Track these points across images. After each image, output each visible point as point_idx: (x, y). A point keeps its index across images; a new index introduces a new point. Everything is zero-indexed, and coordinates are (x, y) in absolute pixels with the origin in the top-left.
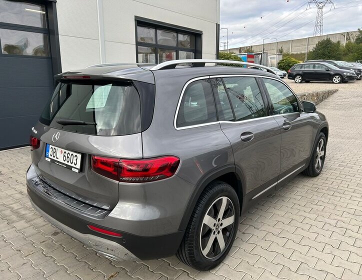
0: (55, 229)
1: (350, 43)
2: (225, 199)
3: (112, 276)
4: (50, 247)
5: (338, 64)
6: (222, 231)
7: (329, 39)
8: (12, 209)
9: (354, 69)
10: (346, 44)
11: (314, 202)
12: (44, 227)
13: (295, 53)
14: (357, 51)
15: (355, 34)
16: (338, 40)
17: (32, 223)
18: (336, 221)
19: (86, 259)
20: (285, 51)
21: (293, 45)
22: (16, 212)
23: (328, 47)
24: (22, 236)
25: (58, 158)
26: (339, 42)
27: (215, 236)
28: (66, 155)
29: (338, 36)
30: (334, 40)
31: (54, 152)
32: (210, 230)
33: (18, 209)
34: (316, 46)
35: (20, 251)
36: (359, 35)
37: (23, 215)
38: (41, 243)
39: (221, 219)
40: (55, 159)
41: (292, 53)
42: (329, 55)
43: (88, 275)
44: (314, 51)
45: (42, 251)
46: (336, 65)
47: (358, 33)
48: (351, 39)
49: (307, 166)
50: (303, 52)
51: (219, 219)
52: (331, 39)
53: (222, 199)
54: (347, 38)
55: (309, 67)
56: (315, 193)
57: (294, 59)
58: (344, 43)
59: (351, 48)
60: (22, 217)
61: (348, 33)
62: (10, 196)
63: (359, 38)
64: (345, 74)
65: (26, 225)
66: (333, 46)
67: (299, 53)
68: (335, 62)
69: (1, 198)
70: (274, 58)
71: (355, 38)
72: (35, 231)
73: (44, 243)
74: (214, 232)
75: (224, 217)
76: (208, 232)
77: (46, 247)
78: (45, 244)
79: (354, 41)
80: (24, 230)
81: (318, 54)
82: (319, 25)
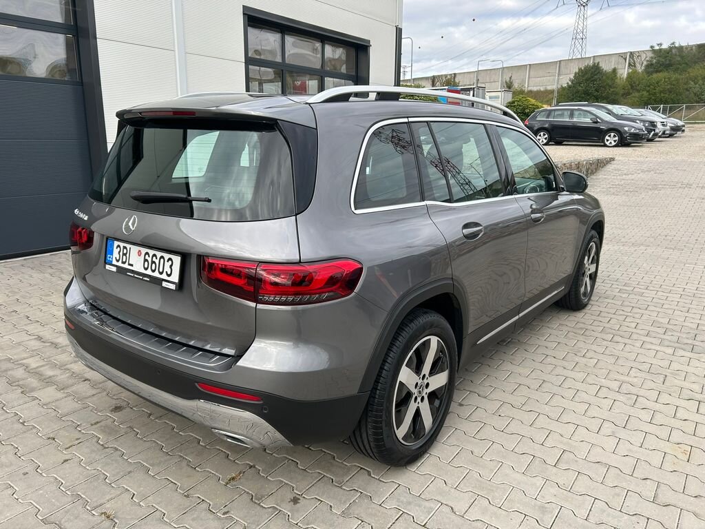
0: (114, 402)
1: (635, 72)
2: (434, 341)
3: (233, 479)
4: (110, 431)
5: (614, 111)
6: (428, 397)
7: (598, 63)
8: (26, 367)
9: (642, 121)
10: (628, 74)
11: (580, 351)
12: (95, 398)
13: (535, 89)
14: (648, 89)
15: (643, 56)
16: (613, 67)
17: (69, 390)
18: (618, 384)
19: (181, 451)
20: (516, 86)
21: (532, 73)
22: (36, 373)
23: (595, 80)
24: (54, 414)
25: (132, 265)
26: (614, 70)
27: (416, 405)
28: (150, 259)
29: (613, 59)
30: (606, 67)
31: (125, 254)
32: (409, 394)
33: (37, 367)
34: (575, 77)
35: (54, 439)
36: (652, 58)
37: (50, 377)
38: (92, 425)
39: (427, 376)
40: (126, 266)
41: (530, 88)
42: (596, 94)
43: (189, 476)
44: (569, 87)
45: (96, 439)
46: (610, 112)
47: (650, 55)
48: (638, 65)
49: (567, 291)
50: (549, 88)
51: (424, 376)
52: (600, 65)
53: (430, 339)
54: (630, 64)
55: (562, 115)
56: (581, 338)
57: (533, 101)
58: (624, 72)
59: (637, 83)
60: (48, 381)
61: (632, 54)
62: (19, 344)
63: (652, 64)
64: (626, 129)
65: (60, 395)
66: (604, 77)
67: (542, 89)
68: (610, 107)
69: (2, 349)
70: (497, 97)
71: (645, 63)
72: (77, 406)
73: (98, 425)
74: (416, 398)
75: (432, 373)
76: (406, 398)
77: (103, 431)
78: (101, 426)
79: (643, 68)
80: (57, 403)
81: (577, 92)
82: (579, 36)
